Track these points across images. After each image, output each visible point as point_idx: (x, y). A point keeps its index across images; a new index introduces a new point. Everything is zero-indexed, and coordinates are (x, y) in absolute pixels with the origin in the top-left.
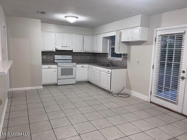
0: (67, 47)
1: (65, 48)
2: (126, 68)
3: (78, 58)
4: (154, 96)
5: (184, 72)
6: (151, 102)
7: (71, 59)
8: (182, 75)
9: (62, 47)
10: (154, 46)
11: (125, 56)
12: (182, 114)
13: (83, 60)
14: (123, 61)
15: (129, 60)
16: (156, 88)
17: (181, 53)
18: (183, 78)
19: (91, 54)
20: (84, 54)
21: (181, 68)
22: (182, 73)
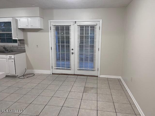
2: (25, 52)
4: (54, 69)
5: (72, 49)
6: (52, 74)
8: (72, 51)
10: (50, 33)
11: (22, 42)
12: (74, 75)
14: (20, 46)
15: (27, 44)
16: (56, 62)
17: (70, 38)
18: (73, 53)
21: (71, 47)
22: (72, 50)
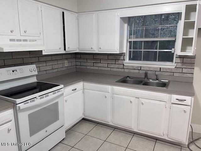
0: (28, 43)
1: (16, 43)
3: (48, 68)
7: (36, 73)
9: (11, 40)
11: (188, 60)
13: (56, 70)
19: (70, 56)
20: (58, 58)
